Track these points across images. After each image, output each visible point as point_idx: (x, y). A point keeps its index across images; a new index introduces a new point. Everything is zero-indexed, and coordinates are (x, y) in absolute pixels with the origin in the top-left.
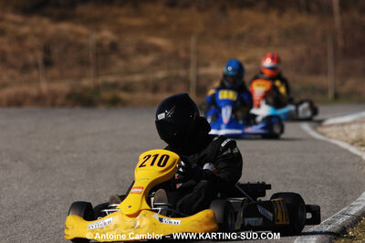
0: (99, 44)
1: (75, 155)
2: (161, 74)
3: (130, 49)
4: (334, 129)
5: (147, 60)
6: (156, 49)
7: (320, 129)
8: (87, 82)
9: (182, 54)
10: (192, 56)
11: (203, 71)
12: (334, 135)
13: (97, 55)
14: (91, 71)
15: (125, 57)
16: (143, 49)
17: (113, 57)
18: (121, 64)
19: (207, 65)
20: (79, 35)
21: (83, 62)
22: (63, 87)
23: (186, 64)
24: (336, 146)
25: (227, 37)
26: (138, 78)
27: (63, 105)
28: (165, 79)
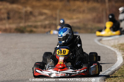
0: (26, 12)
1: (18, 49)
2: (47, 22)
3: (37, 14)
4: (106, 42)
5: (42, 17)
6: (45, 14)
7: (101, 42)
8: (22, 25)
9: (54, 16)
10: (58, 17)
12: (106, 44)
13: (25, 16)
14: (23, 21)
15: (35, 16)
16: (41, 14)
17: (31, 17)
18: (33, 19)
20: (19, 9)
21: (21, 18)
22: (14, 26)
23: (56, 19)
24: (106, 47)
25: (70, 10)
26: (39, 24)
27: (14, 32)
28: (48, 24)
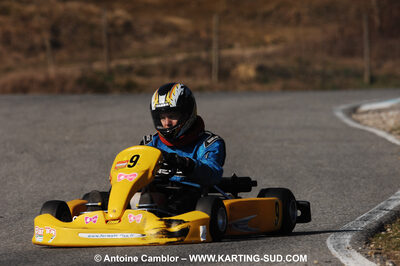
0: (112, 24)
1: (87, 146)
2: (180, 57)
3: (146, 30)
4: (370, 116)
5: (166, 41)
6: (175, 29)
7: (354, 116)
8: (98, 66)
9: (203, 35)
10: (215, 38)
11: (226, 53)
12: (371, 123)
13: (109, 36)
14: (104, 54)
15: (140, 38)
16: (161, 30)
17: (127, 38)
18: (135, 45)
19: (231, 46)
20: (90, 14)
21: (94, 44)
22: (73, 71)
23: (208, 45)
24: (373, 134)
25: (252, 16)
26: (155, 61)
27: (73, 92)
28: (185, 61)
